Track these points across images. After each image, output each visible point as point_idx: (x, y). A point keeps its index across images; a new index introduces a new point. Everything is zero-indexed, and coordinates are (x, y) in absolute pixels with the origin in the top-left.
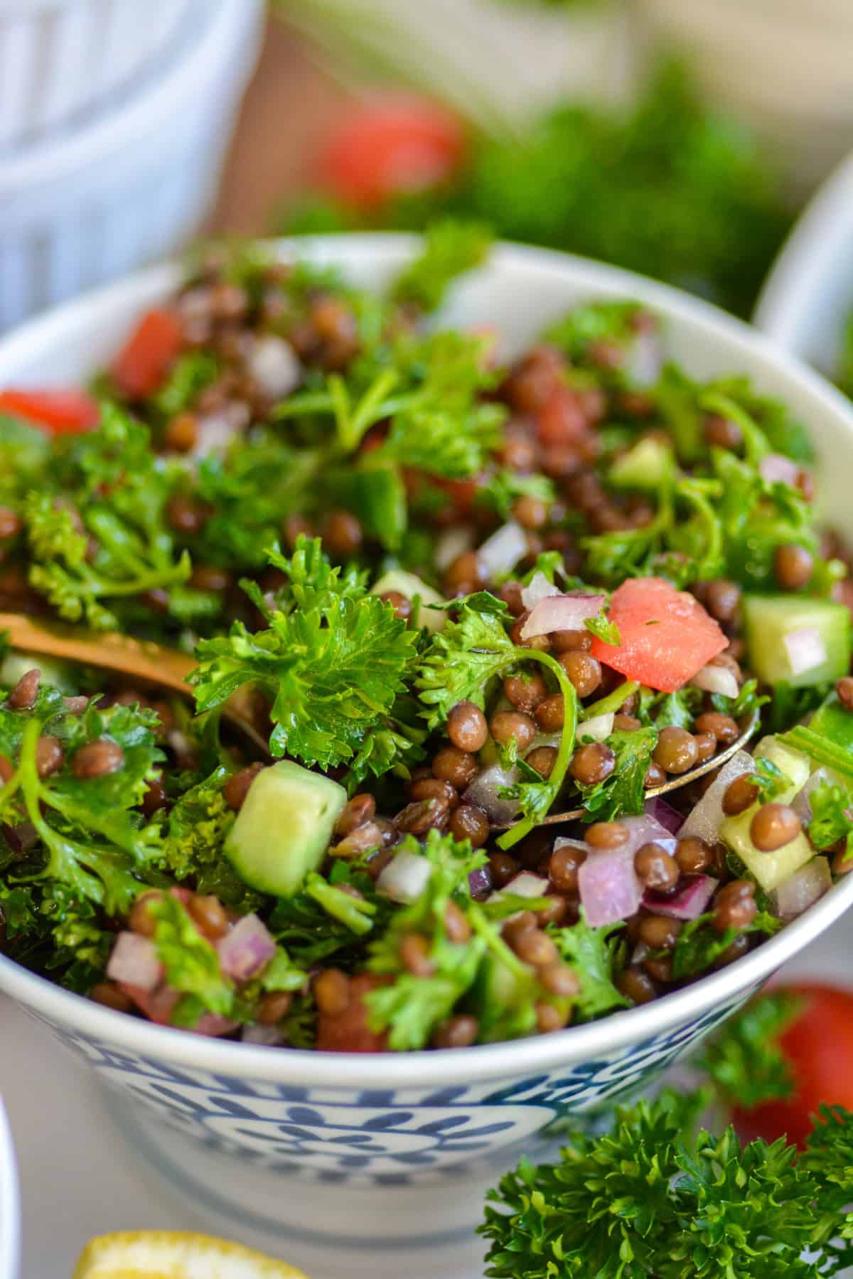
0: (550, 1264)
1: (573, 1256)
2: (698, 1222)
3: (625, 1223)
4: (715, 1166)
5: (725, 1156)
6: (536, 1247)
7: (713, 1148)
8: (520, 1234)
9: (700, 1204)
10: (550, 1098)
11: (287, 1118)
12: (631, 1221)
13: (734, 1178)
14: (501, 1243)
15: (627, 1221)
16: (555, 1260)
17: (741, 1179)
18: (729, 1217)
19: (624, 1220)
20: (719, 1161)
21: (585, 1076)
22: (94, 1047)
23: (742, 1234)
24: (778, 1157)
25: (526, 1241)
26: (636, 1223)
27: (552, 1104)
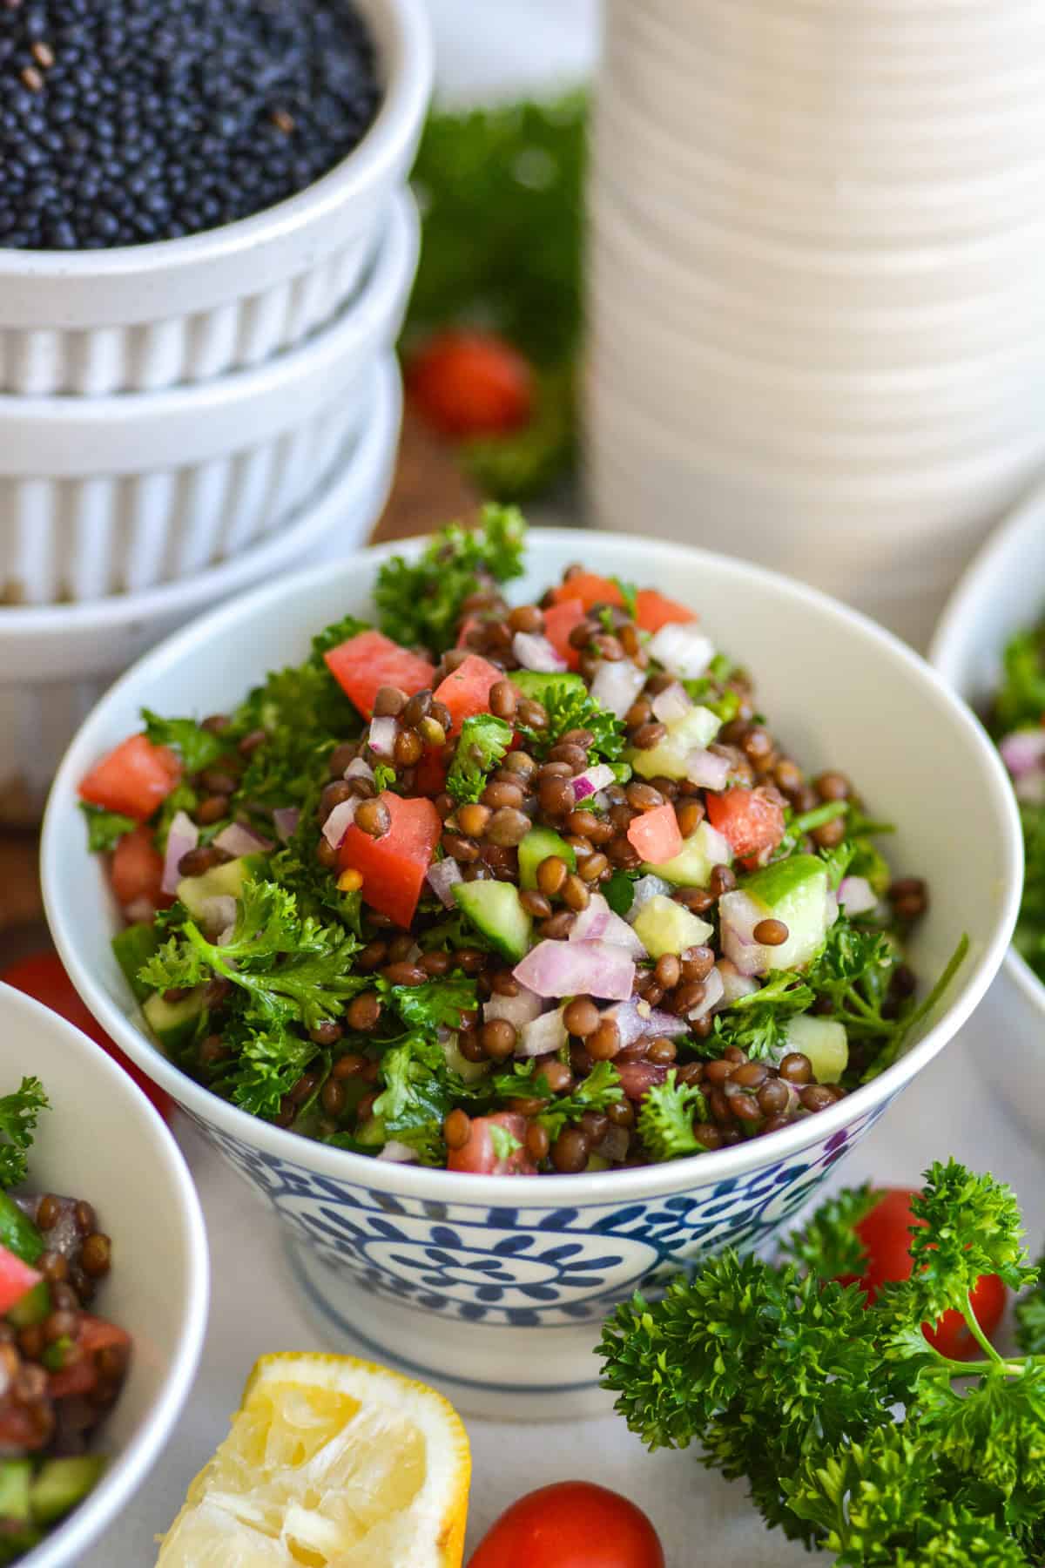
0: (655, 1372)
1: (674, 1369)
2: (778, 1341)
3: (719, 1341)
4: (797, 1299)
5: (807, 1292)
6: (644, 1358)
7: (798, 1285)
8: (631, 1350)
9: (781, 1325)
10: (650, 1234)
11: (430, 1239)
12: (725, 1339)
13: (812, 1310)
14: (615, 1358)
15: (721, 1339)
16: (659, 1370)
17: (818, 1311)
18: (805, 1340)
19: (719, 1339)
20: (801, 1296)
21: (678, 1213)
22: (273, 1169)
23: (814, 1354)
24: (852, 1299)
25: (636, 1357)
26: (729, 1342)
27: (649, 1241)
